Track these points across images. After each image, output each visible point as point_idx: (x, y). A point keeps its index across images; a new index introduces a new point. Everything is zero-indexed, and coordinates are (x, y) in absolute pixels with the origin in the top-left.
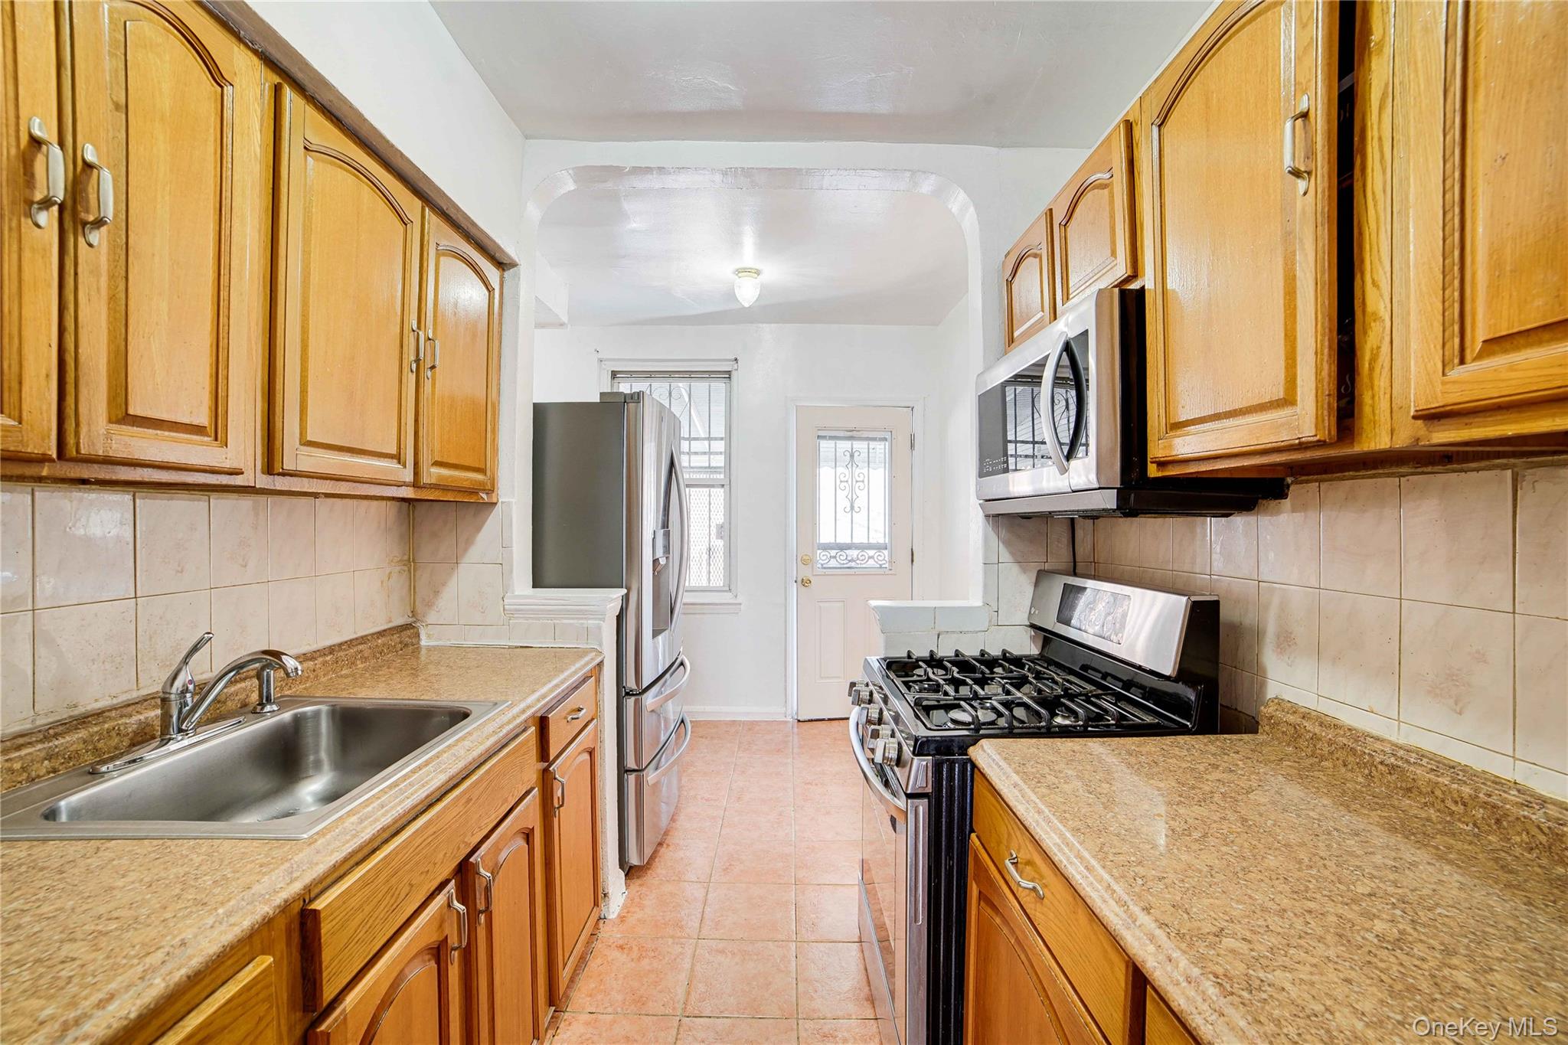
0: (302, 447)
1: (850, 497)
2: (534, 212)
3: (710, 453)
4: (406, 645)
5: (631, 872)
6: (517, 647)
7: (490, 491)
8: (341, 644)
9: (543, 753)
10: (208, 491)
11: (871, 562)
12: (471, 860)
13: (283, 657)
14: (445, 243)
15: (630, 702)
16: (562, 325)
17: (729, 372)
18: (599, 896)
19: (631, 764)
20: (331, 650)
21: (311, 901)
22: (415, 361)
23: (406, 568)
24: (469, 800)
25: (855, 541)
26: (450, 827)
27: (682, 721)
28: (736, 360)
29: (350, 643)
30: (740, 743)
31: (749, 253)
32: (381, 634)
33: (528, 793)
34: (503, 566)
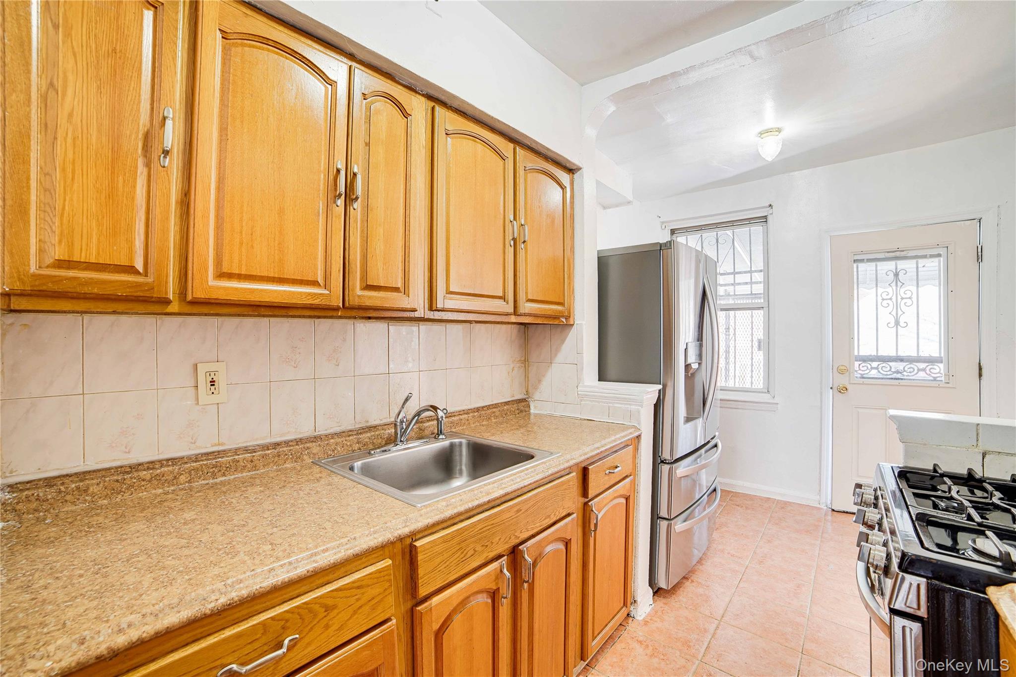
0: (447, 295)
1: (894, 313)
2: (591, 132)
3: (751, 283)
4: (521, 411)
5: (658, 592)
6: (585, 420)
7: (568, 318)
8: (483, 407)
9: (585, 492)
10: (418, 321)
11: (922, 375)
12: (520, 547)
13: (438, 410)
14: (530, 165)
15: (665, 468)
16: (629, 202)
17: (766, 217)
18: (628, 599)
19: (663, 513)
20: (478, 410)
21: (416, 540)
22: (512, 239)
23: (523, 365)
24: (519, 511)
25: (901, 353)
26: (504, 523)
27: (715, 490)
28: (770, 205)
29: (488, 407)
30: (771, 517)
31: (770, 118)
32: (507, 403)
33: (569, 515)
34: (578, 366)
